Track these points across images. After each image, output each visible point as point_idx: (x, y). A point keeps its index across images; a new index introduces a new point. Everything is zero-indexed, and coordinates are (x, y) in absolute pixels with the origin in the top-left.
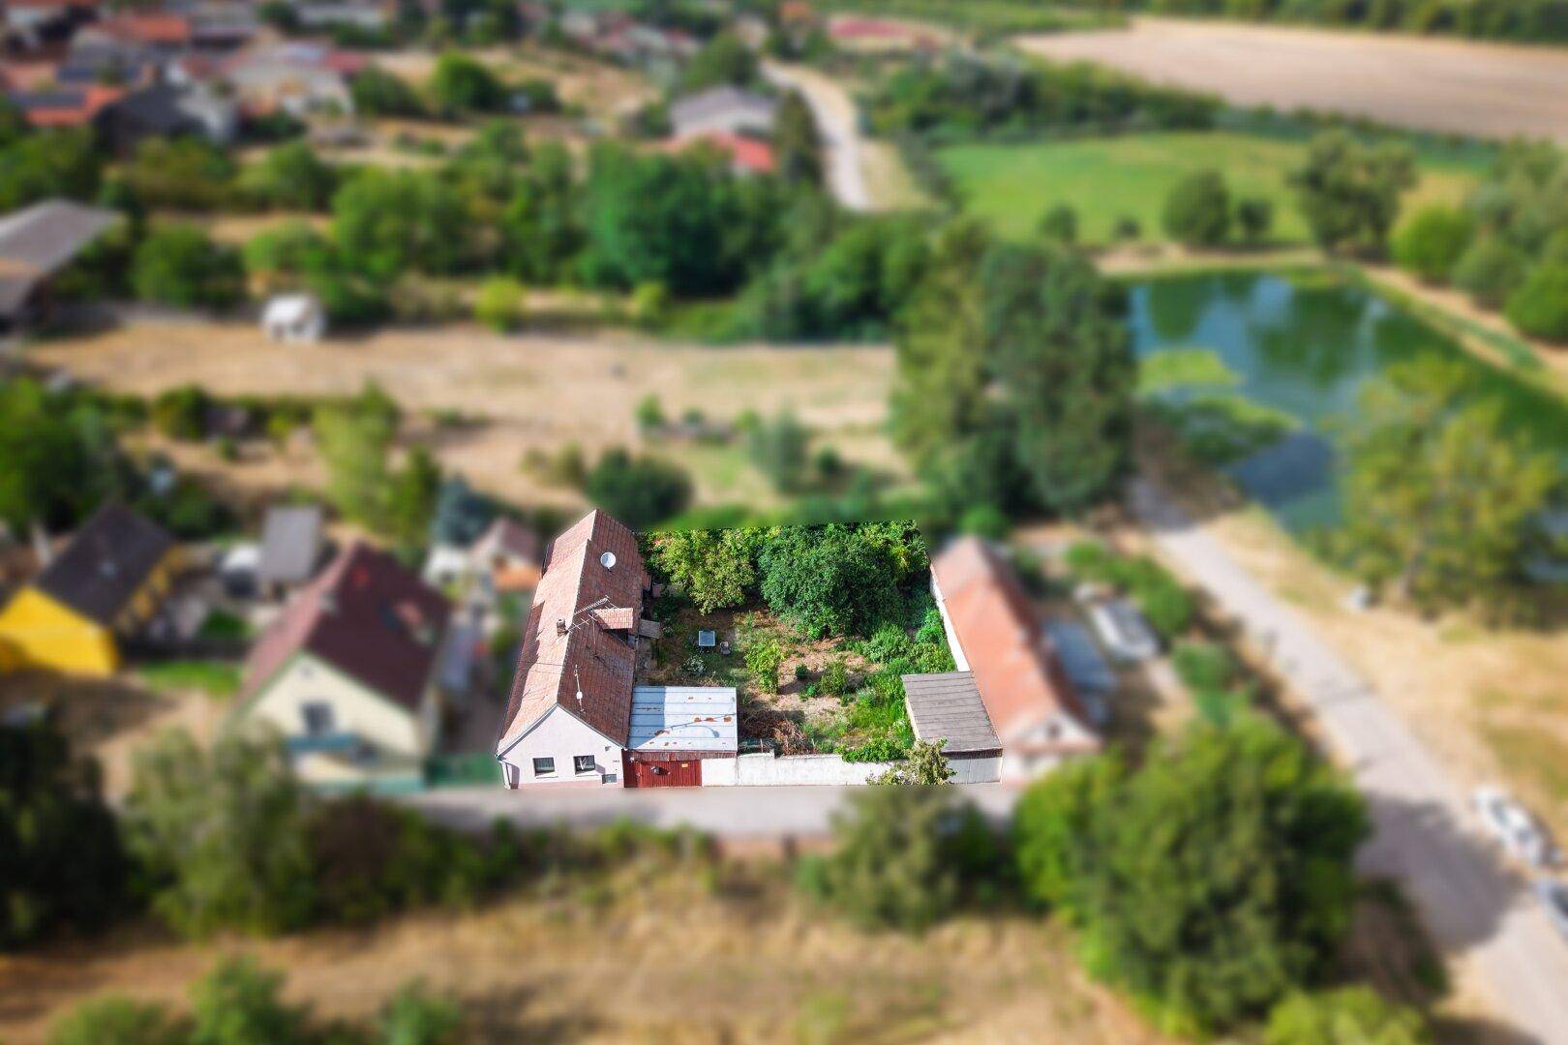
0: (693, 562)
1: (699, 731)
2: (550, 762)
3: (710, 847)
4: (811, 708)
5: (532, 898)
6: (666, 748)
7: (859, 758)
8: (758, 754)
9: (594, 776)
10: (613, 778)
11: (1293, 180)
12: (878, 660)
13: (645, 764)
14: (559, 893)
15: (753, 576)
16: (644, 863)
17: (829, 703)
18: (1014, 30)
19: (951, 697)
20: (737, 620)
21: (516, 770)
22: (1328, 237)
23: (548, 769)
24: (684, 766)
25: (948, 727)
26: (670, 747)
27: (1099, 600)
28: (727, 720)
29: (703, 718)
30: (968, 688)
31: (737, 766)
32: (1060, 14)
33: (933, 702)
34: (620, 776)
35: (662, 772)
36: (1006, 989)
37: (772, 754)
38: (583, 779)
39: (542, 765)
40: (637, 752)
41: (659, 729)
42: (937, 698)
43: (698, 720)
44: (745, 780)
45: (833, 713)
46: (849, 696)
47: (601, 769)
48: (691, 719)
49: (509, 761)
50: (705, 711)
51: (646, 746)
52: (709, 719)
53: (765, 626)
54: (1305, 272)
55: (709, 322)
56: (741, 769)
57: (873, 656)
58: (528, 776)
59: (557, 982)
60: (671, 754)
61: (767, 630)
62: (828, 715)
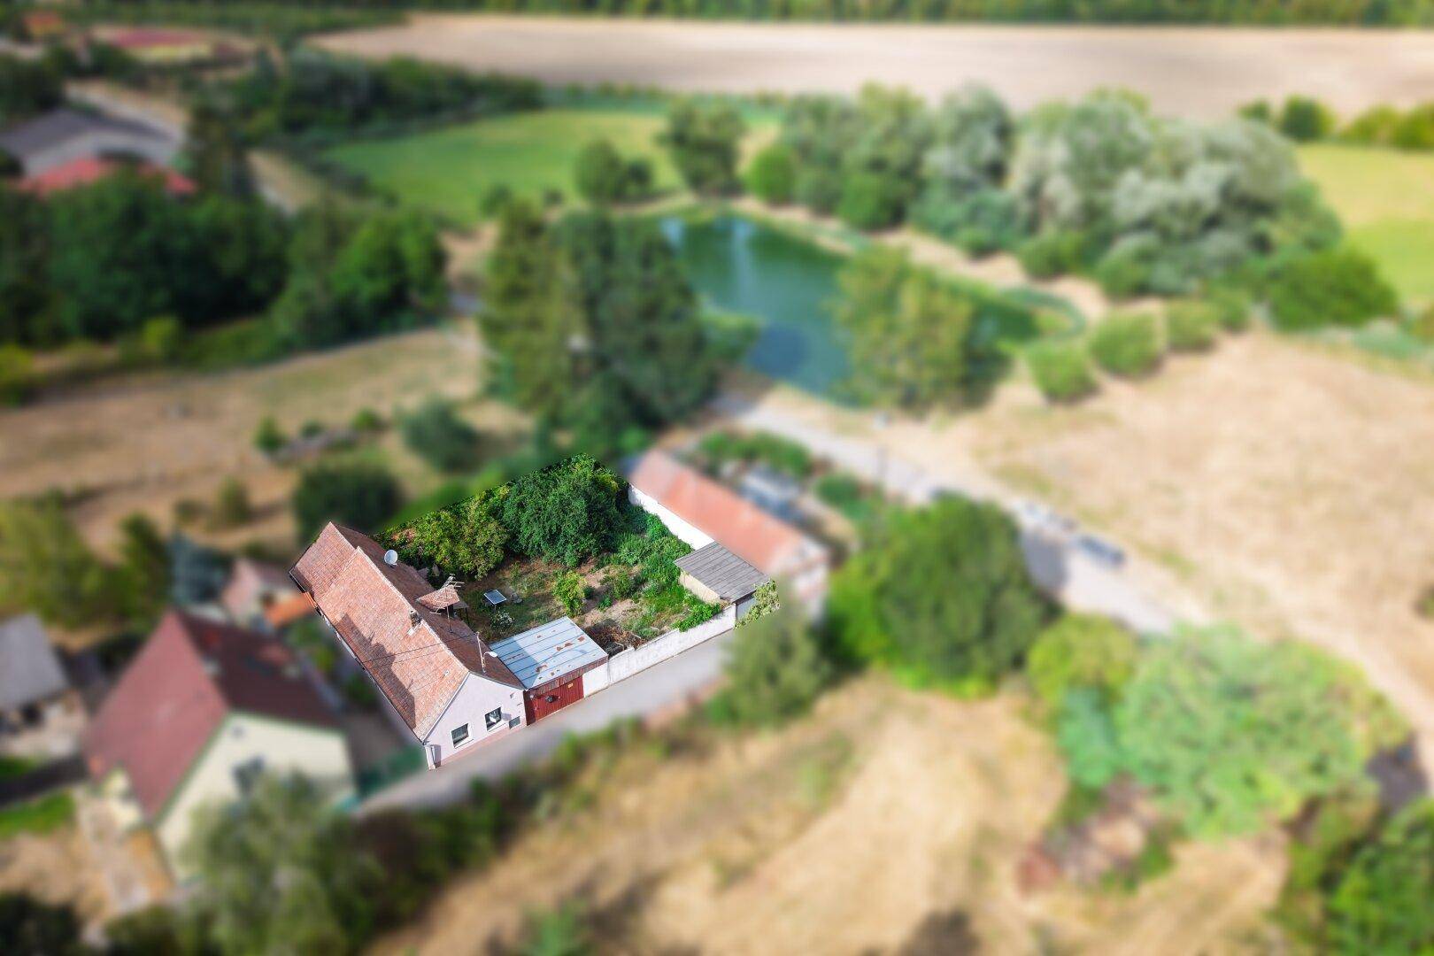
0: (451, 537)
1: (568, 656)
2: (465, 728)
3: (639, 728)
4: (614, 614)
5: (535, 826)
6: (554, 677)
7: (691, 625)
8: (622, 653)
9: (504, 724)
10: (517, 720)
11: (661, 140)
12: (636, 562)
13: (539, 697)
14: (554, 812)
15: (508, 533)
16: (599, 761)
17: (626, 605)
18: (304, 31)
19: (717, 561)
20: (501, 577)
21: (438, 749)
22: (696, 181)
23: (463, 736)
24: (570, 686)
25: (731, 580)
26: (556, 675)
27: (741, 471)
28: (581, 639)
29: (563, 645)
30: (724, 551)
31: (609, 670)
32: (338, 13)
33: (708, 570)
34: (523, 716)
35: (554, 698)
36: (875, 720)
37: (631, 648)
38: (496, 731)
39: (460, 733)
40: (533, 689)
41: (536, 667)
42: (709, 566)
43: (559, 649)
44: (615, 678)
45: (634, 610)
46: (637, 593)
47: (508, 716)
48: (555, 650)
49: (430, 743)
50: (560, 640)
51: (537, 682)
52: (567, 645)
53: (527, 573)
54: (689, 211)
55: (242, 343)
56: (613, 670)
57: (631, 561)
58: (449, 751)
59: (602, 870)
60: (560, 679)
61: (530, 575)
62: (631, 614)
